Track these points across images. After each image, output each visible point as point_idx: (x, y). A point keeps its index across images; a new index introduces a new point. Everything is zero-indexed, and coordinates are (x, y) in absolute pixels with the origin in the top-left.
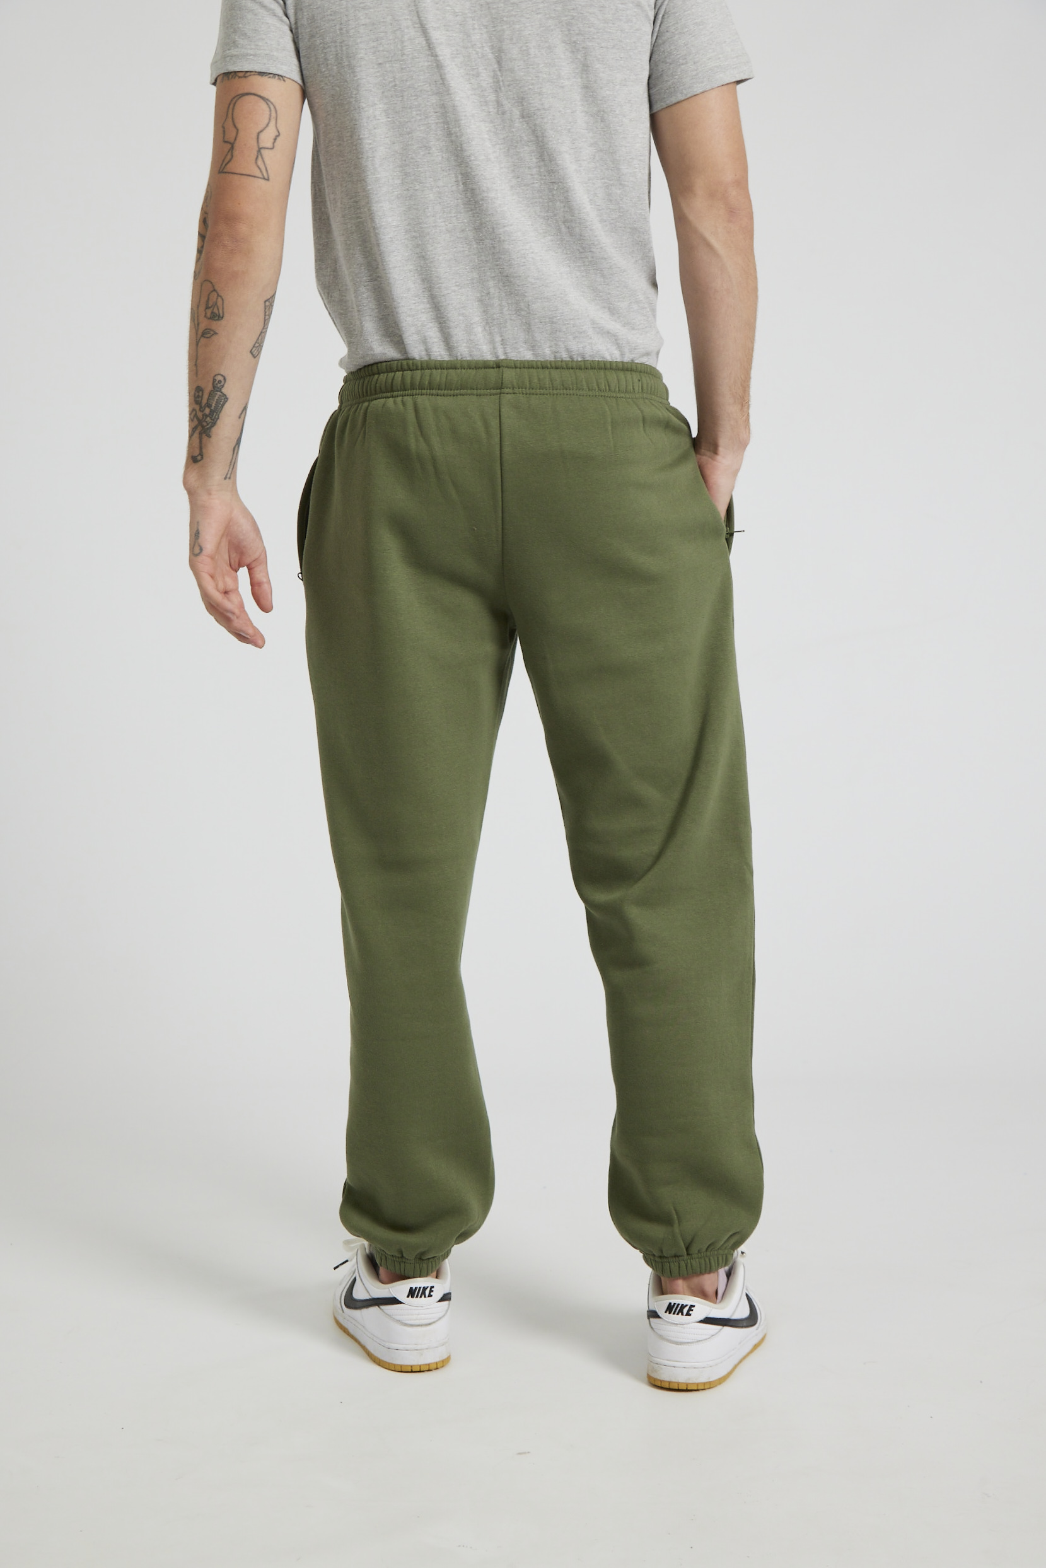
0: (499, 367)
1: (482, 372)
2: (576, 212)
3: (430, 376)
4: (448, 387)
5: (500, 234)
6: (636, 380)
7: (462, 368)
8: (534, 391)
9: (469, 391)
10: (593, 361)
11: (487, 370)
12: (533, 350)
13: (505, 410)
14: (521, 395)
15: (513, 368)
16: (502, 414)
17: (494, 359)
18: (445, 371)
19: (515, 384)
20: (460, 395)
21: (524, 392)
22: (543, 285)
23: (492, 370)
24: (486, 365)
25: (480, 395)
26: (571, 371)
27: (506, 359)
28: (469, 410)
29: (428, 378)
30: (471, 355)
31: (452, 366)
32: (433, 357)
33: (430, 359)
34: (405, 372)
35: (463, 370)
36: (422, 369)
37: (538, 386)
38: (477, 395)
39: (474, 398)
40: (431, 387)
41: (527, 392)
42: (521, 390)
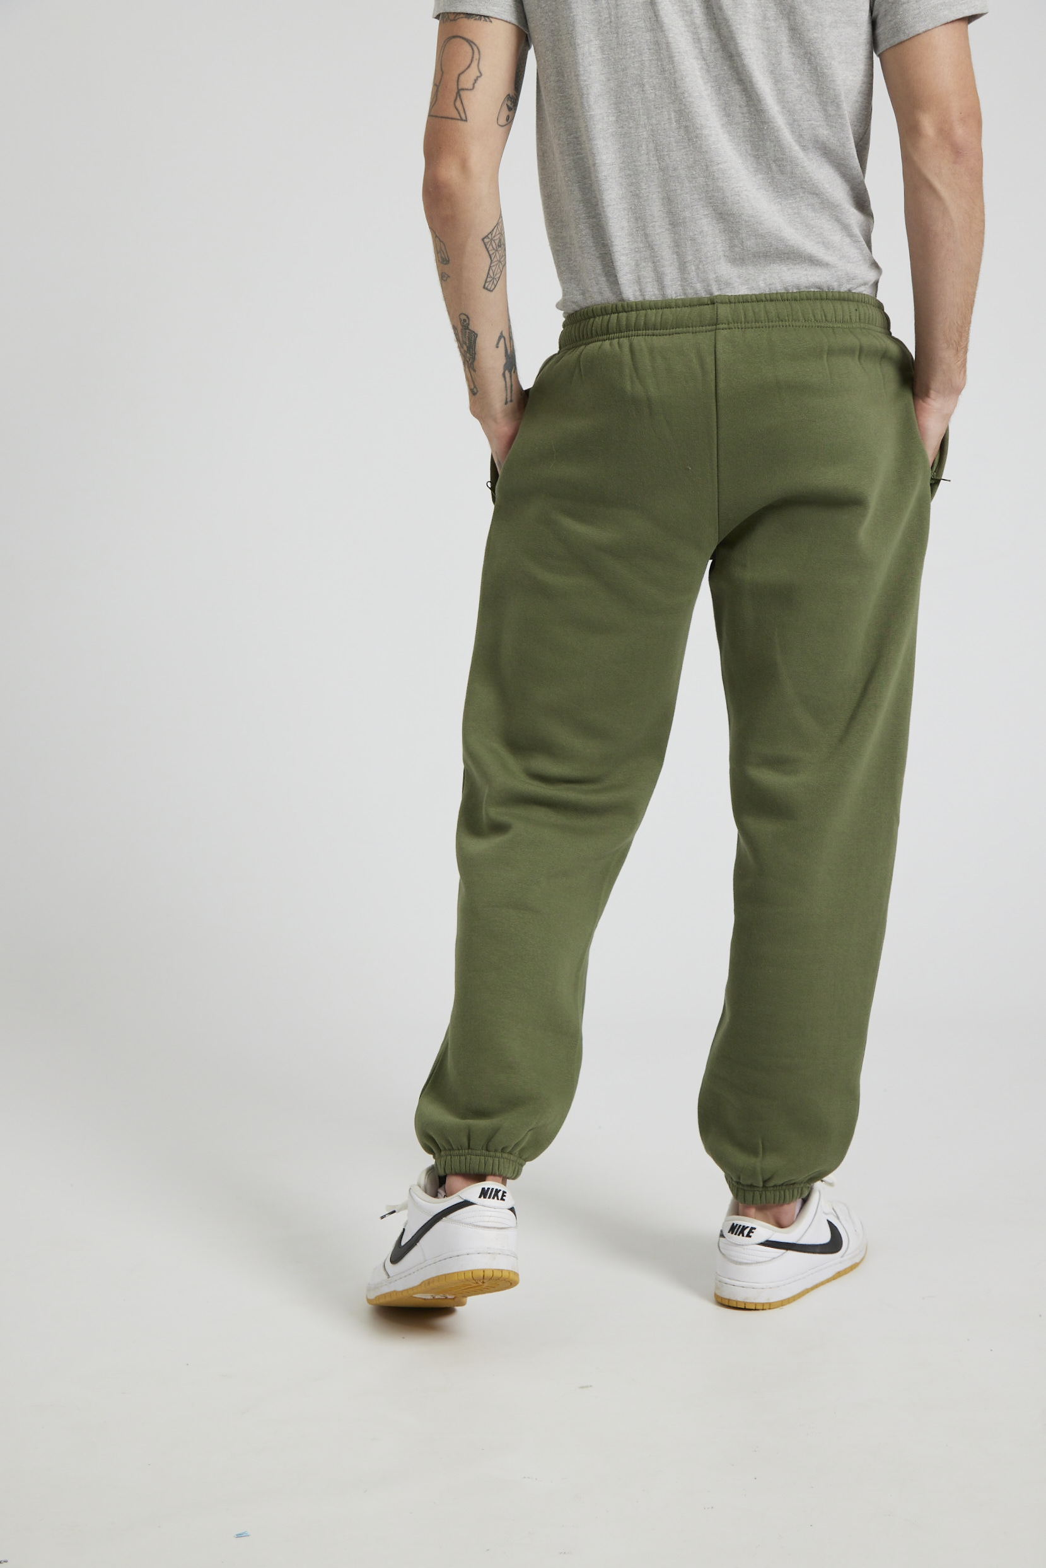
0: (714, 304)
1: (696, 309)
3: (645, 316)
4: (664, 326)
5: (714, 172)
7: (677, 306)
8: (749, 325)
9: (684, 329)
10: (808, 293)
11: (702, 307)
12: (748, 285)
13: (720, 346)
14: (737, 329)
15: (726, 303)
16: (717, 349)
17: (708, 296)
18: (660, 311)
19: (730, 319)
20: (676, 333)
21: (740, 327)
22: (757, 223)
23: (707, 306)
24: (700, 303)
25: (695, 332)
26: (786, 302)
27: (720, 295)
28: (684, 347)
29: (643, 318)
30: (685, 294)
31: (667, 305)
32: (647, 298)
33: (645, 299)
34: (620, 314)
35: (677, 309)
36: (637, 310)
37: (753, 319)
38: (693, 333)
39: (690, 336)
40: (646, 328)
41: (743, 326)
42: (736, 324)
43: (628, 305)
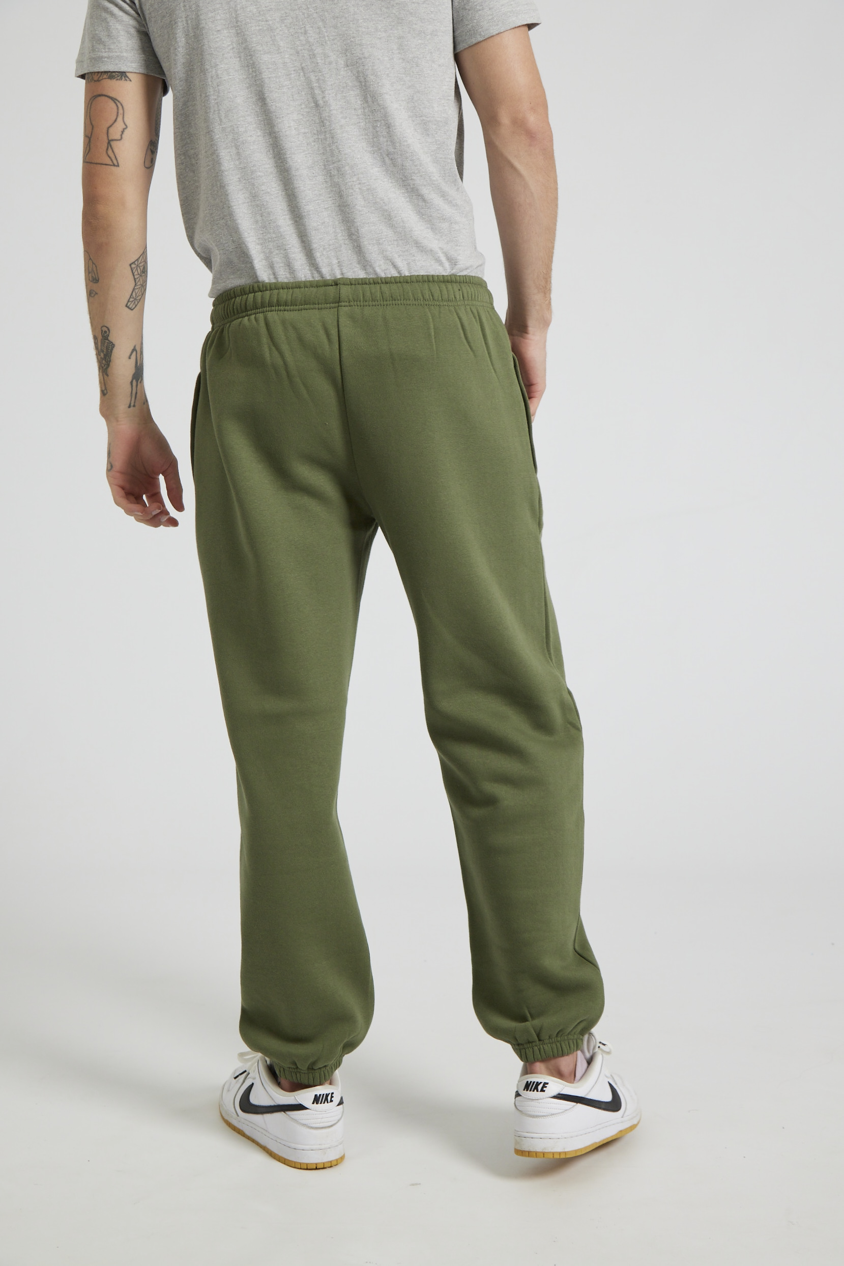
0: (337, 285)
1: (322, 289)
2: (398, 145)
3: (278, 294)
4: (294, 303)
6: (456, 289)
7: (306, 287)
8: (367, 303)
9: (312, 306)
10: (418, 276)
11: (327, 287)
12: (365, 270)
13: (342, 320)
14: (356, 307)
15: (349, 285)
16: (340, 323)
17: (333, 279)
18: (291, 290)
19: (351, 298)
20: (304, 309)
21: (359, 304)
23: (331, 287)
24: (325, 284)
25: (321, 309)
26: (399, 284)
27: (342, 278)
28: (312, 321)
29: (276, 296)
30: (313, 277)
31: (298, 285)
32: (280, 280)
33: (278, 281)
34: (256, 293)
35: (306, 288)
36: (271, 289)
37: (371, 299)
38: (319, 309)
39: (316, 311)
40: (279, 304)
41: (362, 304)
42: (355, 303)
43: (263, 287)
